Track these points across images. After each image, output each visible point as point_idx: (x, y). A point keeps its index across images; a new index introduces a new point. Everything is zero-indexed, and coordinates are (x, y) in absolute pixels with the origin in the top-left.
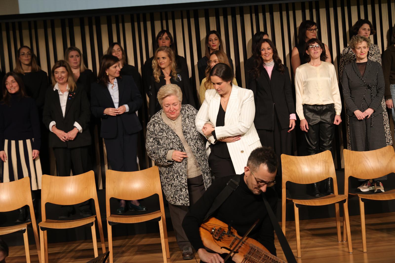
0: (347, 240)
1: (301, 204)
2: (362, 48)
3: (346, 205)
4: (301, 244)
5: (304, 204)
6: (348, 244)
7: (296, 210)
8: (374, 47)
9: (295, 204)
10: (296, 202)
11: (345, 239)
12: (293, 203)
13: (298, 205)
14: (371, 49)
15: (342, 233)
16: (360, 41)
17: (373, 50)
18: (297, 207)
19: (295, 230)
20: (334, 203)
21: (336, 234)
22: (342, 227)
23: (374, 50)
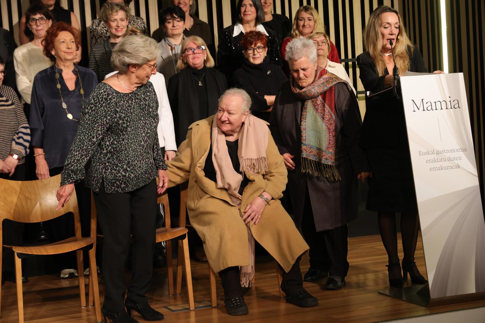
0: (94, 305)
1: (25, 253)
2: (119, 20)
3: (92, 253)
4: (25, 314)
5: (30, 253)
6: (95, 309)
7: (18, 262)
8: (136, 20)
9: (16, 253)
10: (17, 250)
11: (91, 304)
12: (13, 252)
13: (20, 255)
14: (132, 23)
15: (87, 295)
16: (115, 10)
17: (134, 23)
18: (19, 258)
19: (16, 294)
20: (76, 249)
21: (78, 296)
22: (87, 286)
23: (136, 24)
